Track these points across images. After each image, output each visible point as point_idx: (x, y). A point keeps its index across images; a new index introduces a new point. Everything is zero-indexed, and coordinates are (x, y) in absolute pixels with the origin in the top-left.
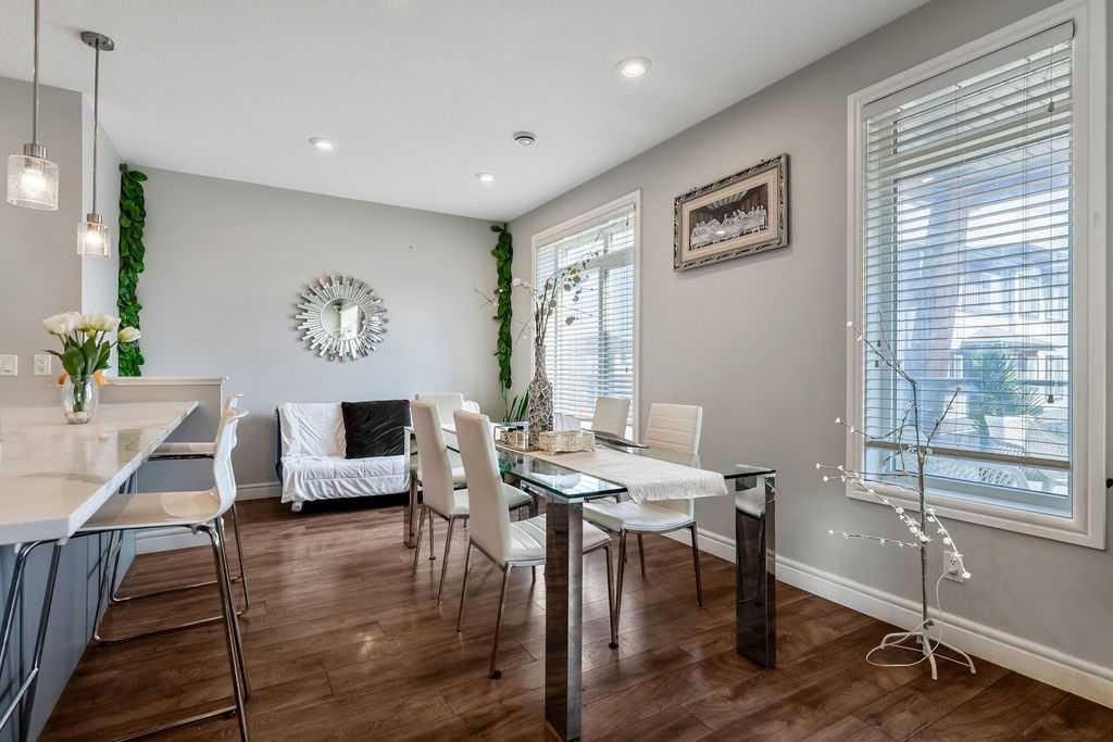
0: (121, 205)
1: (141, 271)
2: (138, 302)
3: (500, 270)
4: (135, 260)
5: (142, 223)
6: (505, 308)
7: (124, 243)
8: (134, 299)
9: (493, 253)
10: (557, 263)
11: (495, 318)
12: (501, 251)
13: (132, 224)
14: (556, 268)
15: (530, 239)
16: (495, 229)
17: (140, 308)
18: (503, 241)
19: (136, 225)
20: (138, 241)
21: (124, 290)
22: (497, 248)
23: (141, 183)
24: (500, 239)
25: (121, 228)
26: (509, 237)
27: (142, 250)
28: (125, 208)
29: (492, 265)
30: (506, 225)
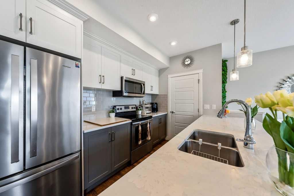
0: (222, 69)
1: (227, 83)
2: (226, 90)
4: (225, 81)
5: (227, 72)
7: (223, 77)
8: (225, 90)
13: (225, 73)
17: (226, 92)
19: (226, 72)
20: (226, 76)
21: (223, 88)
23: (226, 62)
25: (222, 74)
27: (227, 78)
28: (223, 69)
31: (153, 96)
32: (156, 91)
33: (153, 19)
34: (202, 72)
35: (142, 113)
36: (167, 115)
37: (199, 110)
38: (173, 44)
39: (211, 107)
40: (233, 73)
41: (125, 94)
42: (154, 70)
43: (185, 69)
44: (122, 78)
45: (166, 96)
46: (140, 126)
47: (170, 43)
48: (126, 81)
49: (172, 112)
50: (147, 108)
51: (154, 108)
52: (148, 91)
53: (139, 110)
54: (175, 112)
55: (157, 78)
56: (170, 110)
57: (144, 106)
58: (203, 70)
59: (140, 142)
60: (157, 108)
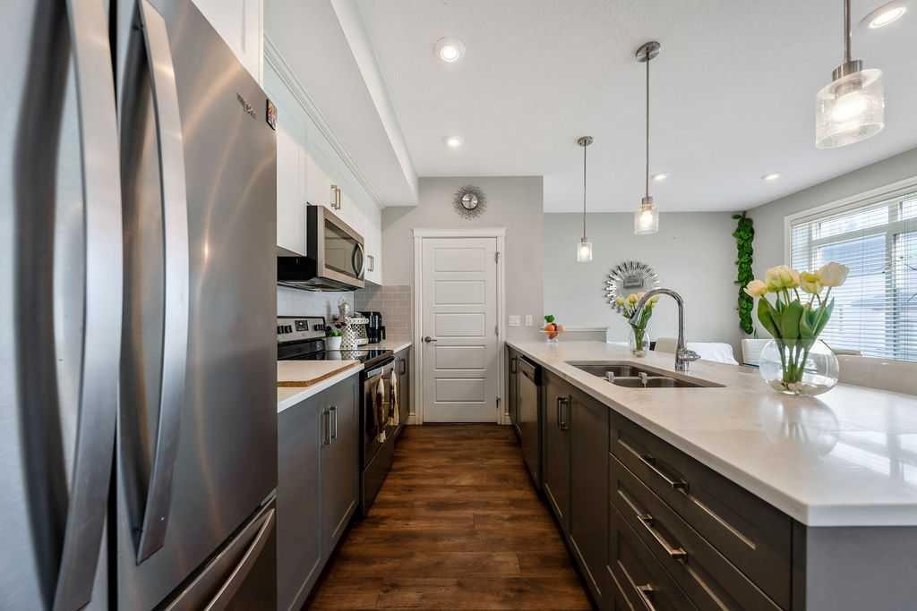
3: (741, 247)
6: (745, 275)
9: (734, 235)
10: (810, 235)
11: (736, 282)
12: (741, 233)
14: (810, 239)
15: (783, 220)
16: (736, 217)
18: (744, 225)
22: (738, 230)
24: (739, 224)
26: (750, 221)
29: (733, 244)
30: (745, 213)
33: (450, 53)
34: (504, 235)
35: (342, 346)
36: (411, 351)
37: (497, 329)
38: (454, 143)
39: (523, 320)
40: (583, 245)
43: (464, 220)
45: (406, 294)
46: (382, 381)
47: (444, 139)
49: (428, 340)
51: (374, 330)
53: (334, 335)
54: (435, 338)
56: (419, 334)
58: (507, 230)
59: (384, 436)
60: (382, 328)
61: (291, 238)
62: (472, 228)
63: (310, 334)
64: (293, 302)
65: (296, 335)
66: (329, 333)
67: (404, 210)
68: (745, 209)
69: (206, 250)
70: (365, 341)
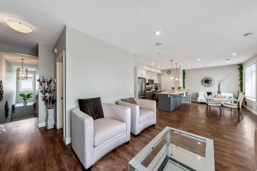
3: (240, 72)
4: (184, 78)
6: (241, 78)
9: (238, 69)
11: (239, 80)
12: (240, 69)
13: (184, 75)
16: (238, 65)
23: (185, 71)
24: (240, 66)
26: (242, 66)
30: (242, 64)
31: (156, 84)
32: (157, 82)
36: (161, 91)
41: (150, 84)
42: (156, 75)
43: (168, 75)
44: (149, 80)
45: (161, 84)
48: (150, 80)
49: (163, 90)
50: (154, 88)
51: (156, 89)
52: (155, 82)
55: (157, 77)
56: (162, 89)
57: (153, 88)
59: (154, 97)
60: (157, 88)
61: (147, 82)
62: (170, 76)
63: (149, 89)
64: (147, 86)
65: (148, 89)
66: (151, 89)
67: (160, 74)
68: (242, 63)
69: (140, 81)
70: (155, 90)
